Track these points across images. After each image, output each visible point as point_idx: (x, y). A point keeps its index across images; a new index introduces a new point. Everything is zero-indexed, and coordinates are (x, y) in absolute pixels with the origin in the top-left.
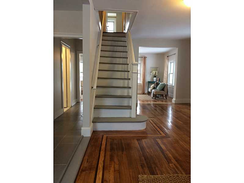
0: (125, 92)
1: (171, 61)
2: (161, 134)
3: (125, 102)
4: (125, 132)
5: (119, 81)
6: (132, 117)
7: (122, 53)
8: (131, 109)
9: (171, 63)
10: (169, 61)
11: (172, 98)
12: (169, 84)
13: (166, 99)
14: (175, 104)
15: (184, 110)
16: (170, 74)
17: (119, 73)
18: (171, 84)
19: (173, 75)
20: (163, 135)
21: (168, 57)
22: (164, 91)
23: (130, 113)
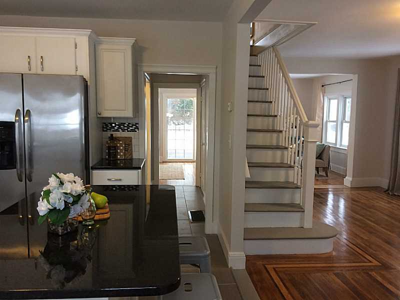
0: (280, 176)
1: (331, 97)
2: (371, 262)
3: (286, 197)
4: (301, 258)
5: (264, 152)
6: (305, 227)
7: (256, 91)
8: (304, 211)
9: (330, 99)
10: (325, 94)
11: (344, 176)
12: (326, 142)
13: (327, 176)
14: (352, 188)
15: (378, 204)
16: (327, 122)
17: (261, 134)
18: (333, 144)
19: (337, 125)
20: (375, 263)
21: (323, 86)
22: (323, 160)
23: (302, 219)
